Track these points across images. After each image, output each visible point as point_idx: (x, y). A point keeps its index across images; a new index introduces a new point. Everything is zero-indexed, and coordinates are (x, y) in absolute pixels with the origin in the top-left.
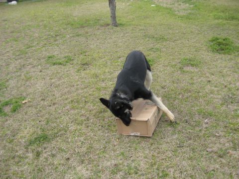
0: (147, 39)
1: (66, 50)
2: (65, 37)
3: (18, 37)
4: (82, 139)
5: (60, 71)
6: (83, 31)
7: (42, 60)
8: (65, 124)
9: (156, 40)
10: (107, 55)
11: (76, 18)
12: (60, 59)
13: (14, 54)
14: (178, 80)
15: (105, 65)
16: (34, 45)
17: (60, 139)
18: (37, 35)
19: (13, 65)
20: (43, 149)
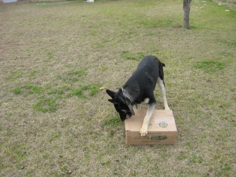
0: (219, 43)
1: (140, 47)
2: (138, 35)
3: (95, 32)
5: (133, 65)
6: (156, 31)
7: (117, 54)
9: (229, 45)
10: (178, 55)
11: (149, 19)
12: (134, 55)
13: (92, 46)
15: (176, 64)
16: (110, 40)
19: (91, 56)
20: (117, 130)
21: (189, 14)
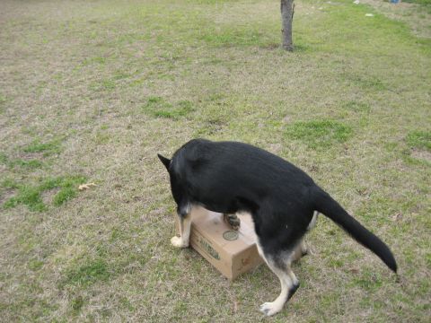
1: (186, 90)
2: (189, 63)
3: (107, 56)
4: (170, 285)
5: (163, 131)
6: (225, 55)
7: (137, 105)
8: (145, 247)
9: (364, 87)
10: (260, 108)
11: (218, 29)
12: (170, 107)
13: (90, 87)
14: (396, 178)
15: (253, 129)
16: (131, 73)
17: (128, 278)
18: (140, 53)
19: (83, 109)
20: (90, 295)
21: (291, 22)
